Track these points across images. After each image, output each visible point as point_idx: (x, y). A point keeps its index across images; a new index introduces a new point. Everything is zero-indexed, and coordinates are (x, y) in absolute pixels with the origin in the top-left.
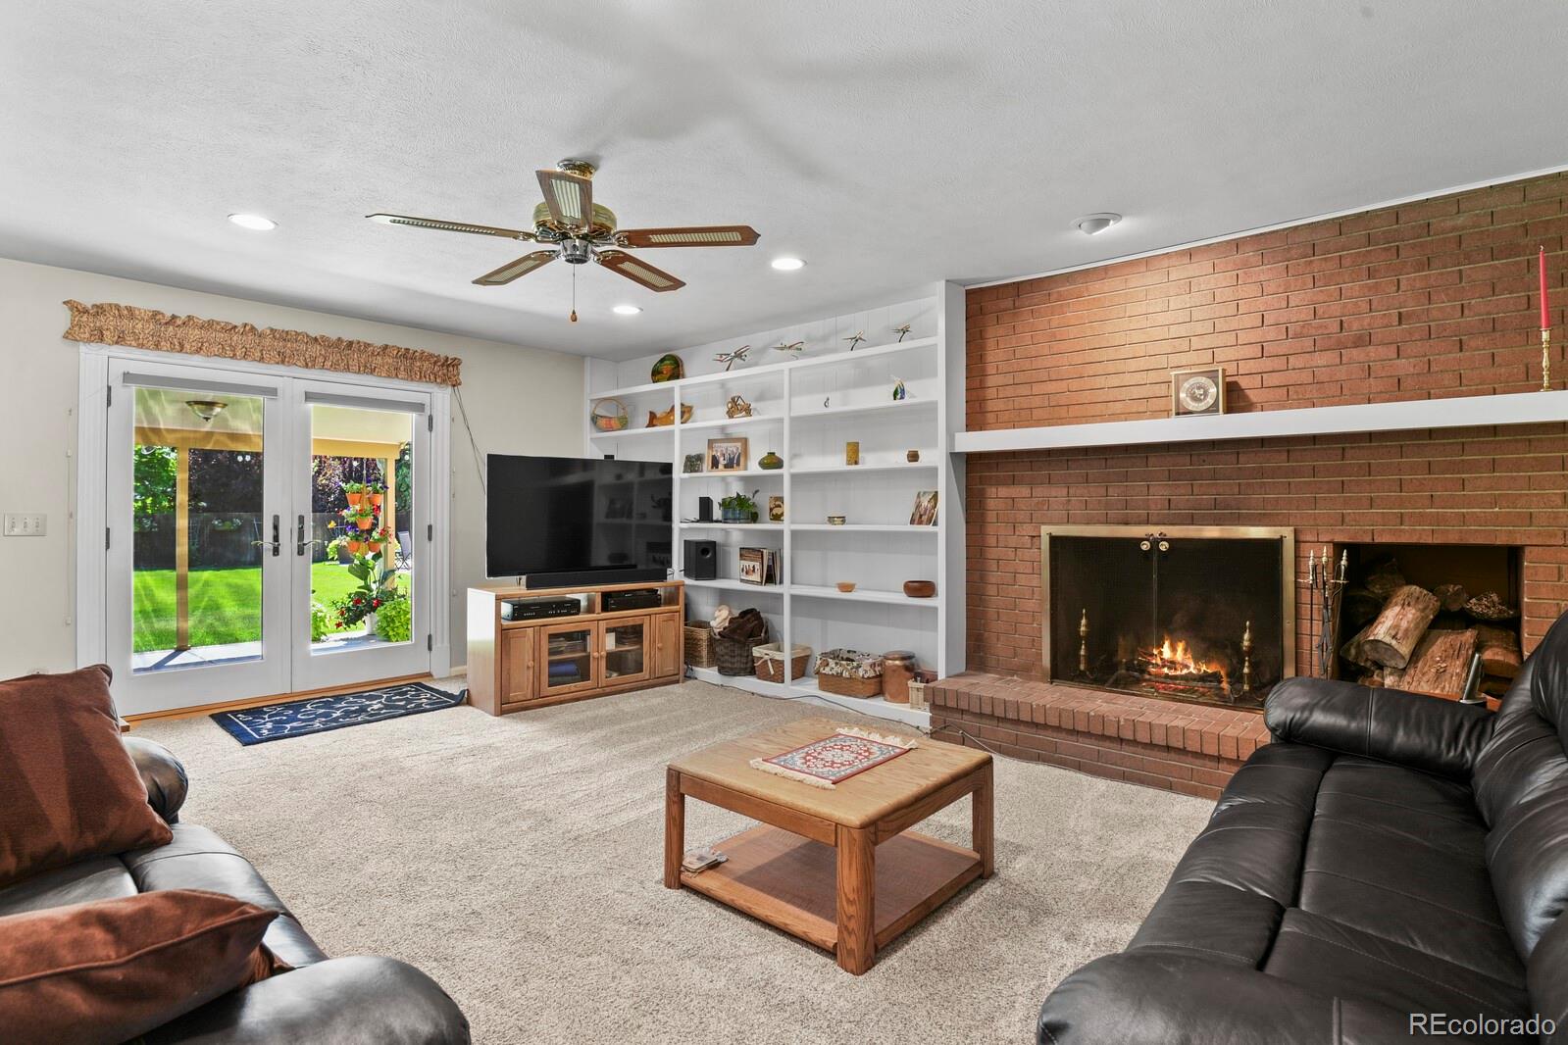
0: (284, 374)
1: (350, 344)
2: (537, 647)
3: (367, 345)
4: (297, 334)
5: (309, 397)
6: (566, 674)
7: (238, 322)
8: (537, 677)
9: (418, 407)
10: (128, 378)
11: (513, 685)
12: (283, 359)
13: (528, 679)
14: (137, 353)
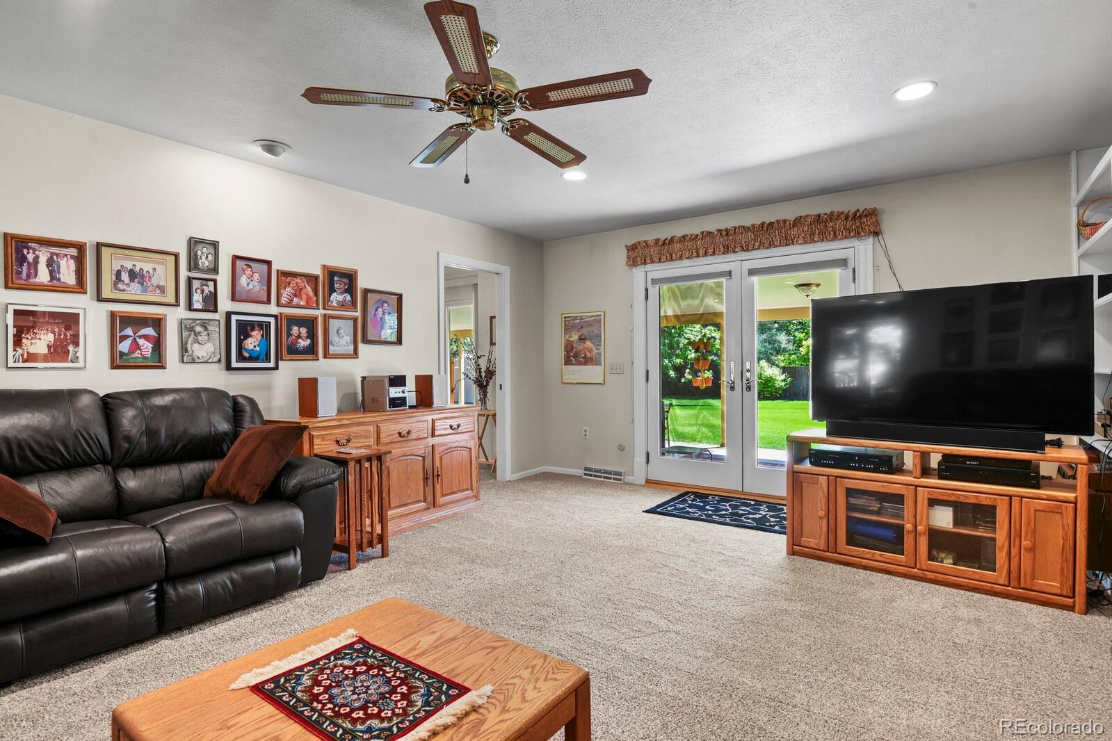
0: (734, 259)
1: (771, 224)
2: (832, 499)
3: (785, 221)
4: (735, 228)
5: (752, 272)
6: (881, 539)
7: (697, 231)
8: (832, 530)
9: (843, 263)
10: (654, 281)
11: (806, 528)
12: (726, 250)
13: (821, 529)
14: (657, 266)
